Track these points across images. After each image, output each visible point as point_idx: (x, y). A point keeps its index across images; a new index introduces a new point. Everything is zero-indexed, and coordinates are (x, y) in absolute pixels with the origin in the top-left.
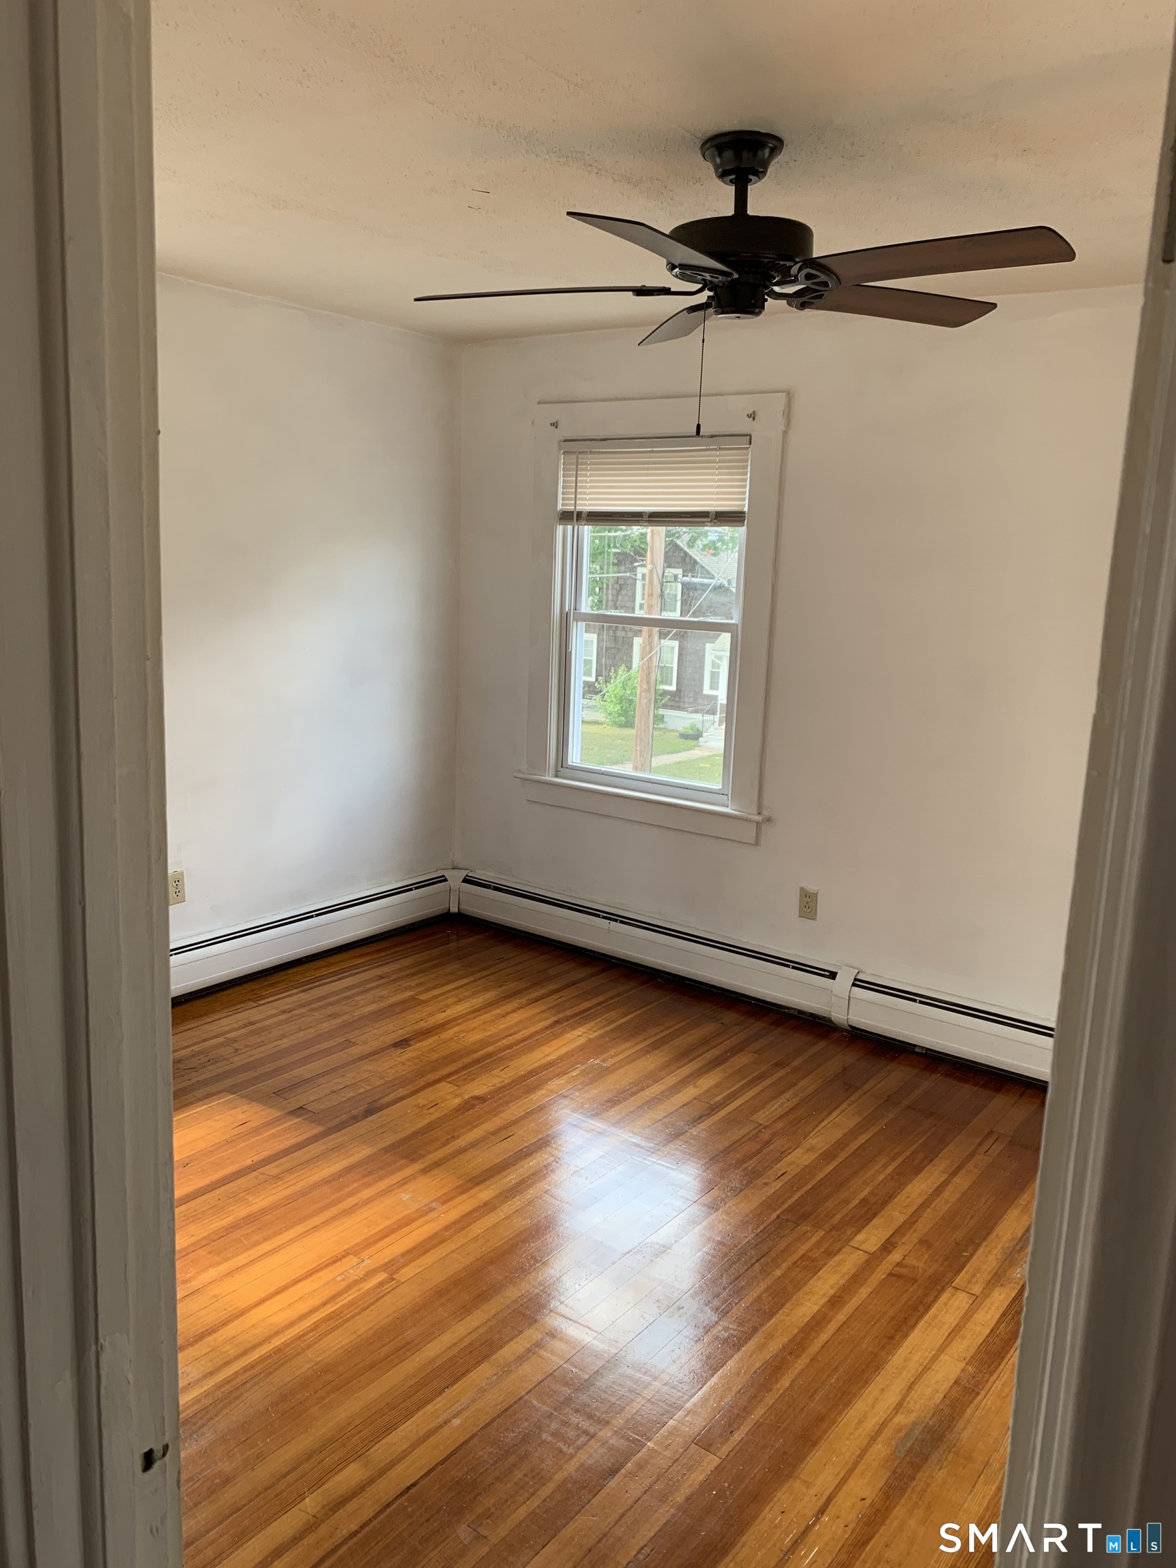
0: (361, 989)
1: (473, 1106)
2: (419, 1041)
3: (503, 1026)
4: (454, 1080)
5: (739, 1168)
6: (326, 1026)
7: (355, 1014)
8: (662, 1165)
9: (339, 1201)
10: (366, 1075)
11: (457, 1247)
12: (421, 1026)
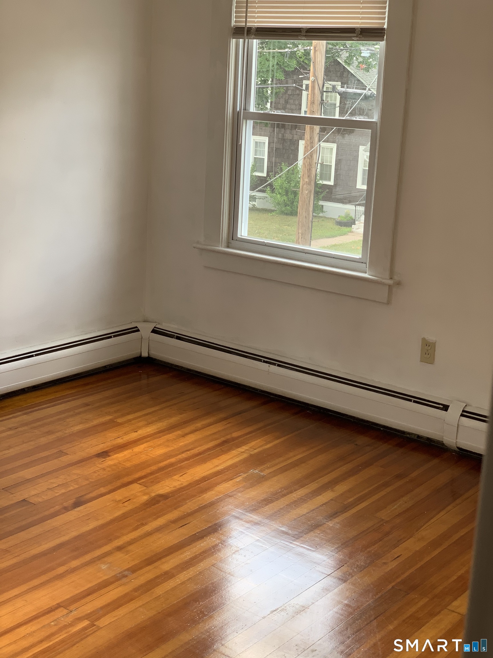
0: (72, 413)
1: (158, 502)
2: (116, 453)
3: (182, 443)
4: (143, 482)
5: (364, 551)
6: (43, 440)
7: (67, 432)
8: (305, 548)
9: (53, 569)
10: (75, 477)
11: (144, 603)
12: (118, 442)
